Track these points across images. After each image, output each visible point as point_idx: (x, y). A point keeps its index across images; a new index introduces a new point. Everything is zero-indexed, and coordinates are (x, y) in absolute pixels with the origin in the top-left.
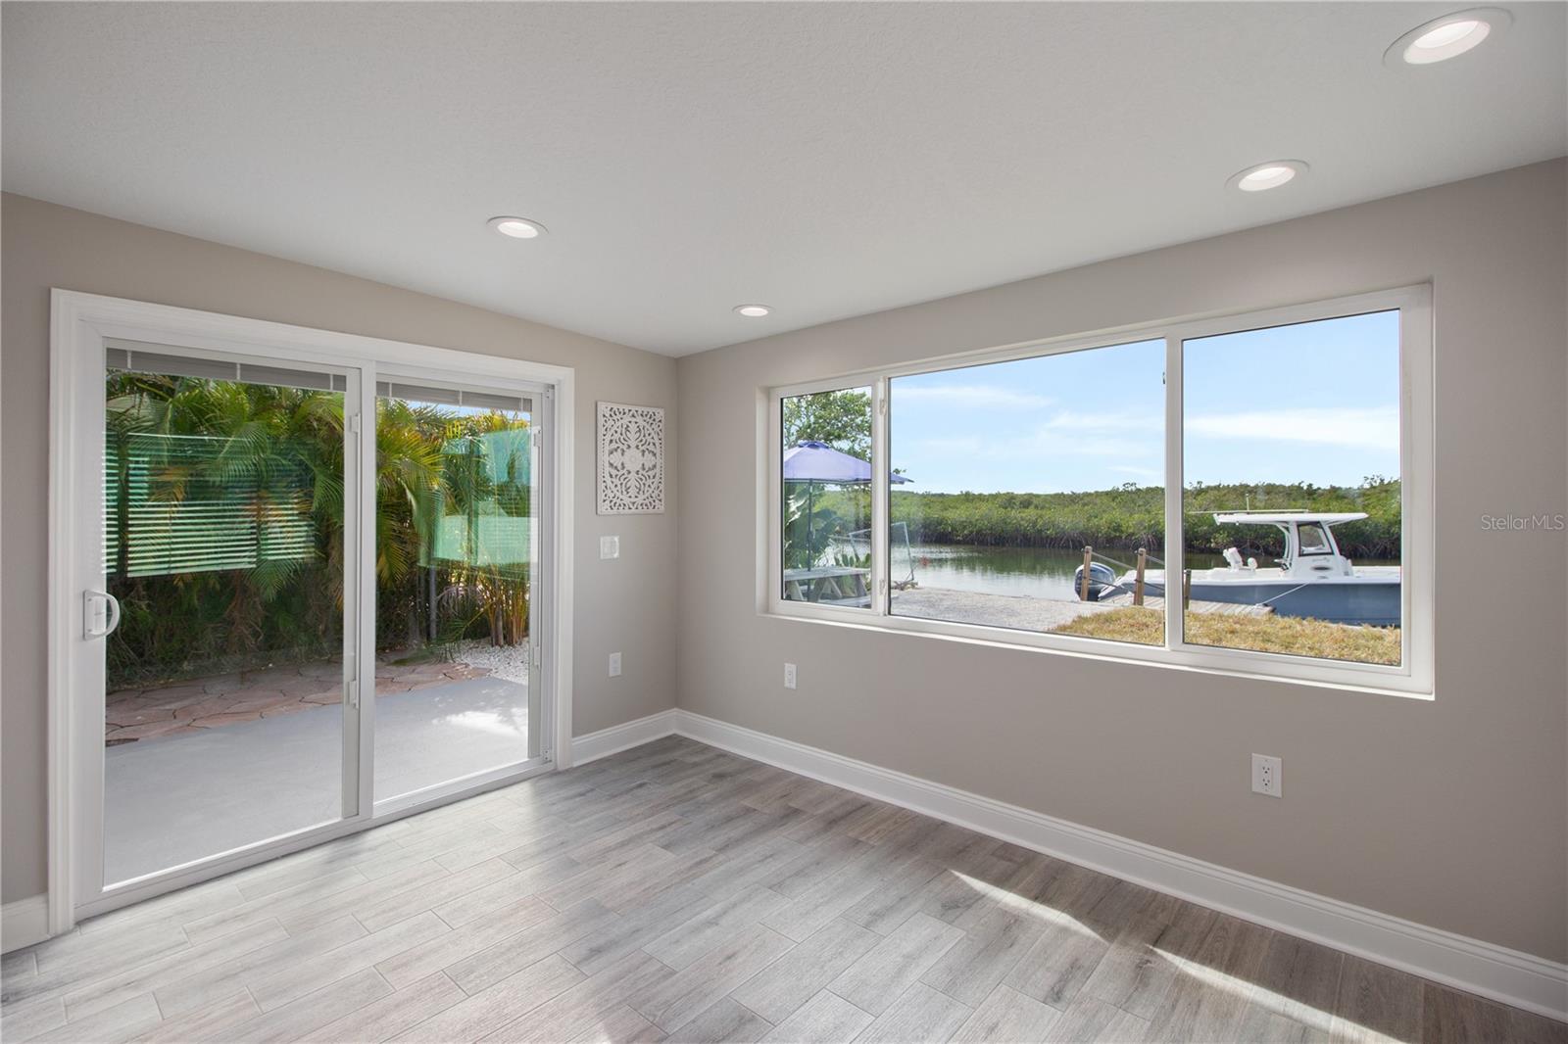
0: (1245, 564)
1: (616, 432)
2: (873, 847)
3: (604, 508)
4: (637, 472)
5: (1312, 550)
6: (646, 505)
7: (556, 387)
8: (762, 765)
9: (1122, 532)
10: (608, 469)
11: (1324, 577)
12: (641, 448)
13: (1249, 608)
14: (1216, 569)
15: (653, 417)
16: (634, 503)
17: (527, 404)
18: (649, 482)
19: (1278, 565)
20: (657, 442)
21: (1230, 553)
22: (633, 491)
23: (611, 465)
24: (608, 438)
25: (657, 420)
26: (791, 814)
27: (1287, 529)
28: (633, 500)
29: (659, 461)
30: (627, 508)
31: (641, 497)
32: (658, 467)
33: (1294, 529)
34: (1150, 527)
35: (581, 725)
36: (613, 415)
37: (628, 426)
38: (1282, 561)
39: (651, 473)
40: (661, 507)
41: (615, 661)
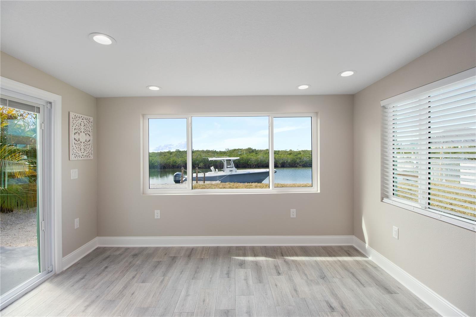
0: (215, 171)
1: (77, 125)
2: (208, 259)
3: (72, 157)
4: (84, 143)
5: (229, 166)
6: (87, 156)
7: (53, 104)
8: (147, 248)
9: (176, 163)
10: (74, 141)
11: (232, 173)
12: (86, 133)
13: (216, 182)
14: (209, 172)
15: (90, 120)
16: (83, 155)
17: (38, 110)
18: (88, 147)
19: (222, 170)
20: (91, 130)
21: (212, 168)
22: (82, 150)
23: (75, 139)
24: (74, 128)
25: (91, 122)
26: (174, 259)
27: (224, 161)
28: (83, 154)
29: (91, 138)
30: (80, 157)
31: (86, 153)
32: (91, 140)
33: (225, 161)
34: (184, 162)
35: (66, 251)
36: (76, 118)
37: (81, 123)
38: (223, 169)
39: (89, 143)
40: (92, 157)
41: (77, 221)
